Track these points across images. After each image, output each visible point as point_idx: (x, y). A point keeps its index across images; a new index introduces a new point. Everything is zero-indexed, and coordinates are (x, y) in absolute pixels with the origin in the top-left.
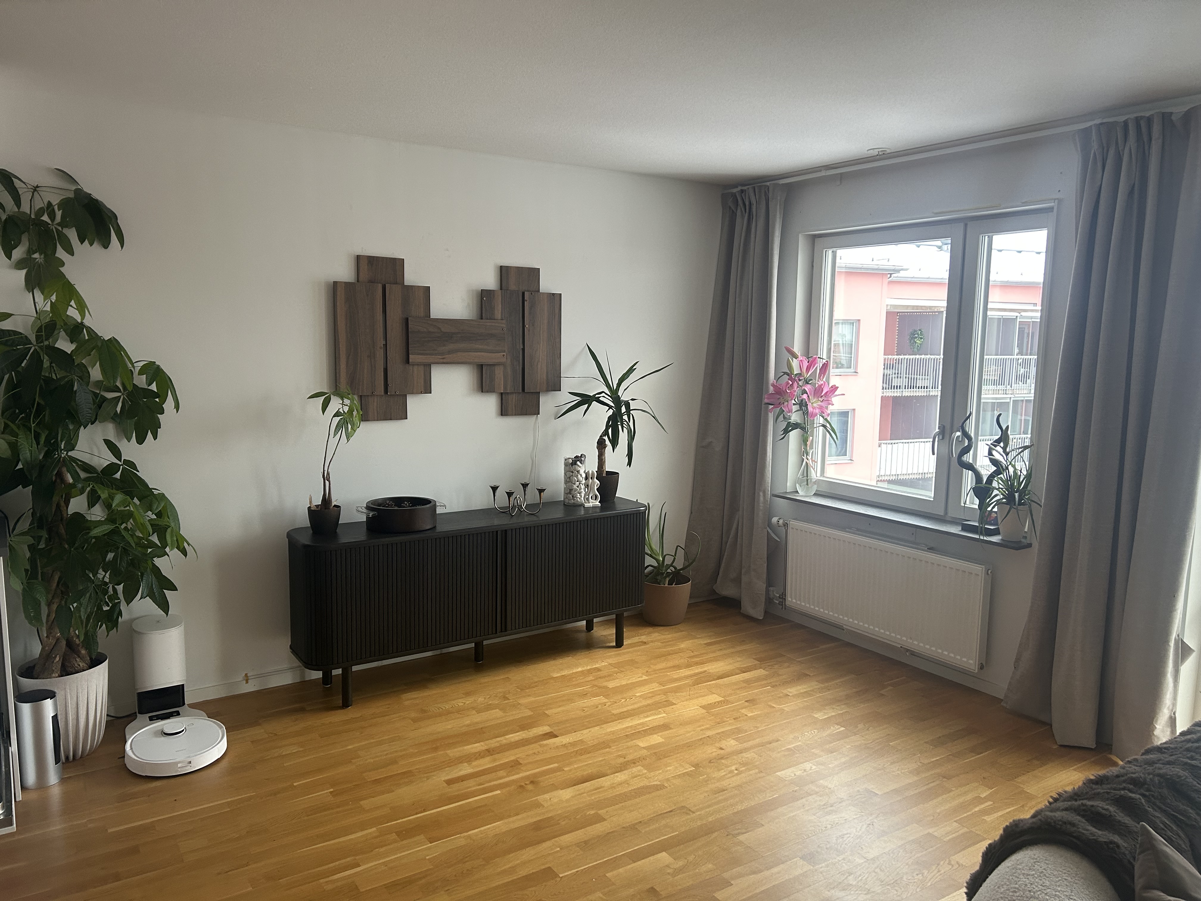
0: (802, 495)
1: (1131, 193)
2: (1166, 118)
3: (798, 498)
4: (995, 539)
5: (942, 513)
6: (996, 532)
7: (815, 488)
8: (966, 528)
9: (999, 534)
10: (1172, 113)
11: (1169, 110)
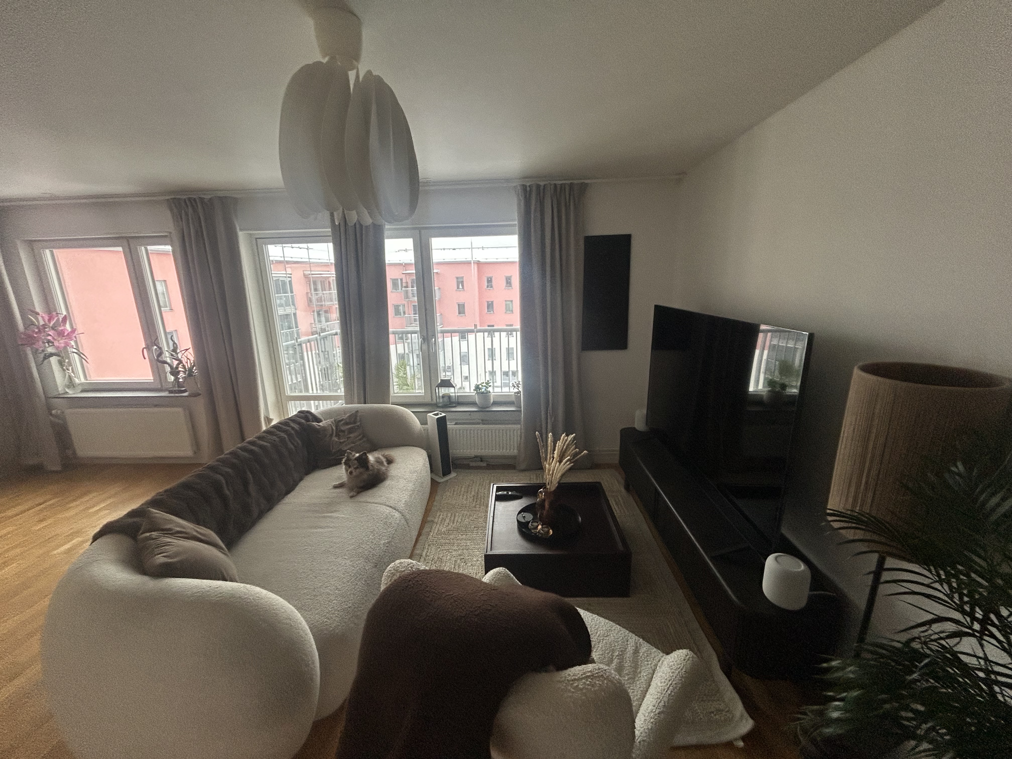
0: (71, 393)
1: (197, 232)
2: (202, 199)
3: (68, 396)
4: (186, 394)
5: (160, 386)
6: (185, 391)
7: (80, 388)
8: (171, 392)
9: (187, 392)
10: (204, 198)
11: (203, 196)
